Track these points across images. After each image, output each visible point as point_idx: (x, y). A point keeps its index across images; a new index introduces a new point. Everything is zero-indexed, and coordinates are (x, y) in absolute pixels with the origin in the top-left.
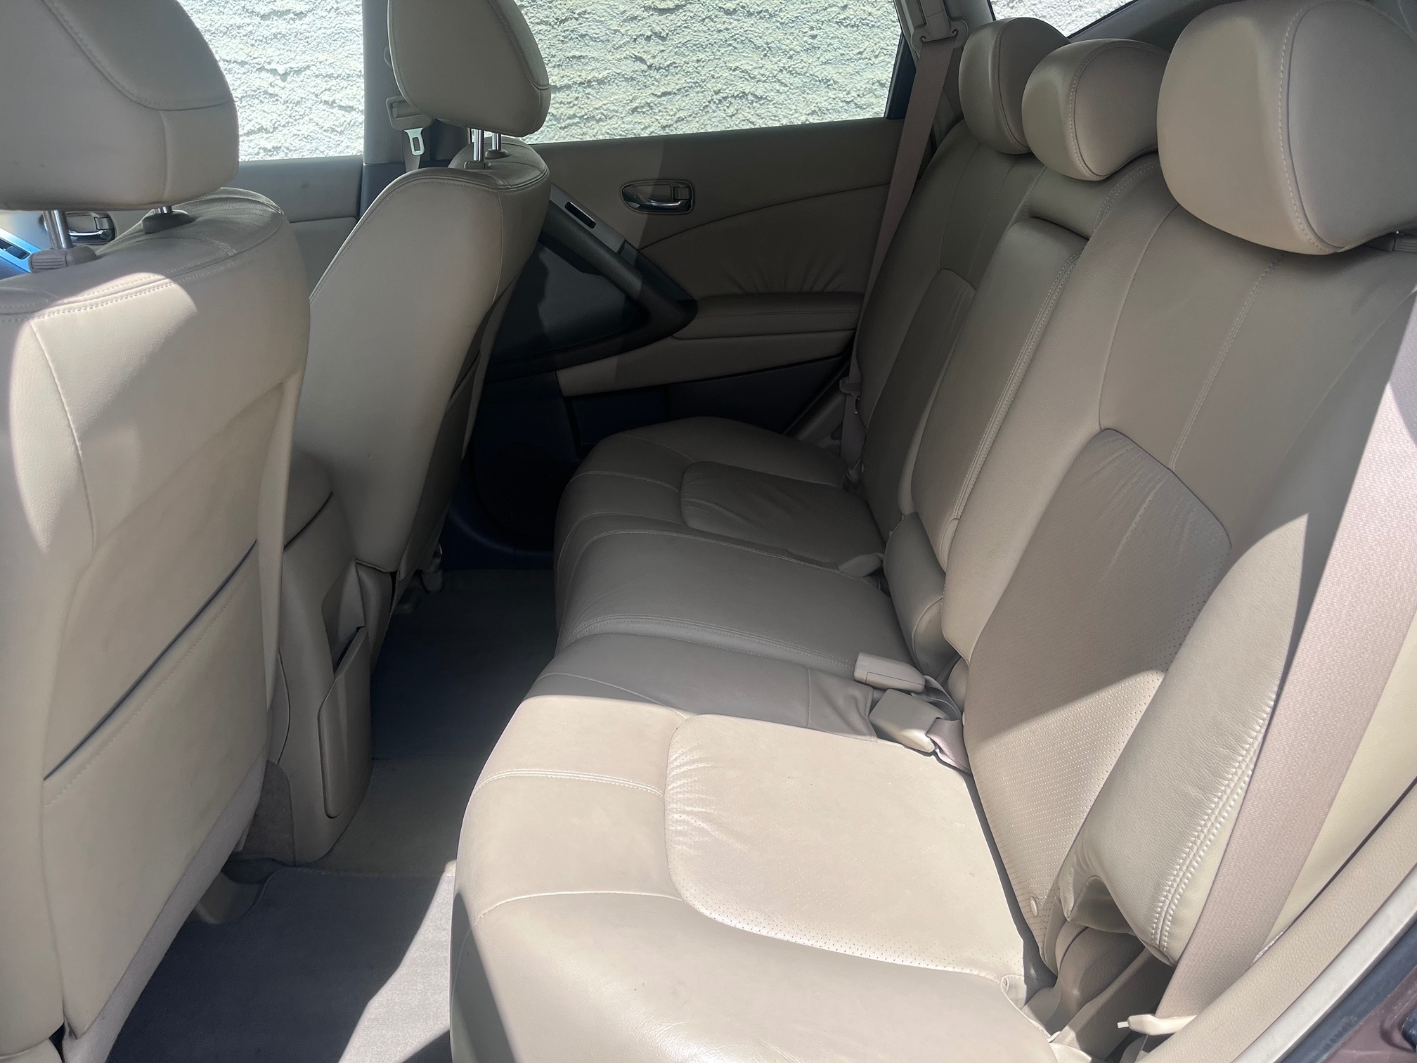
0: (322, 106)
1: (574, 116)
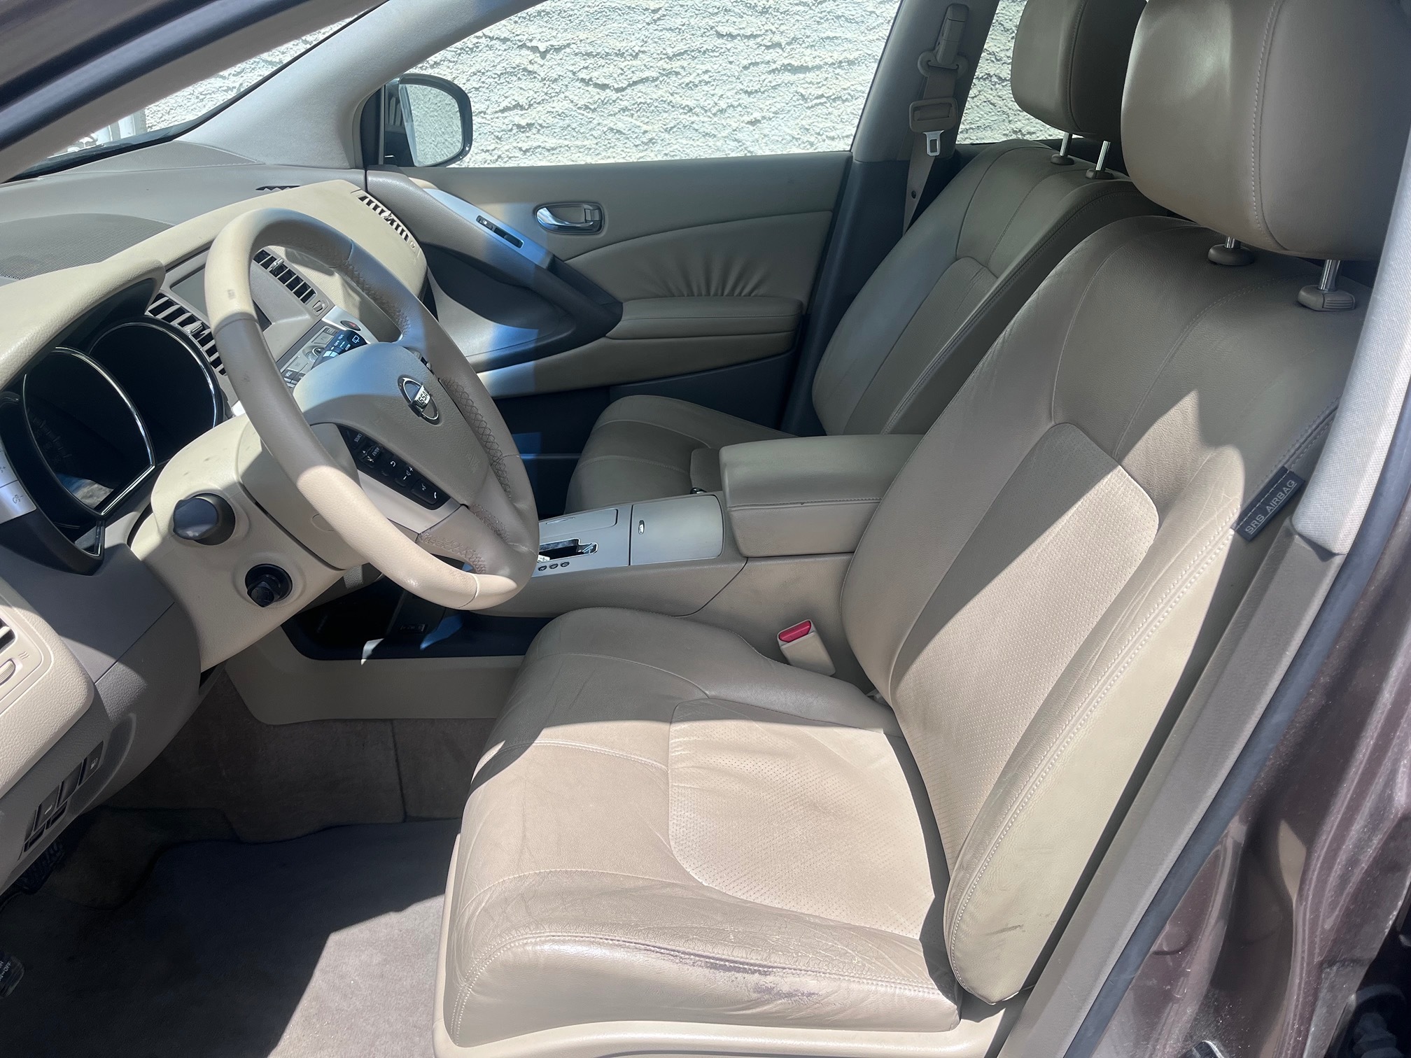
0: (578, 84)
1: (822, 96)
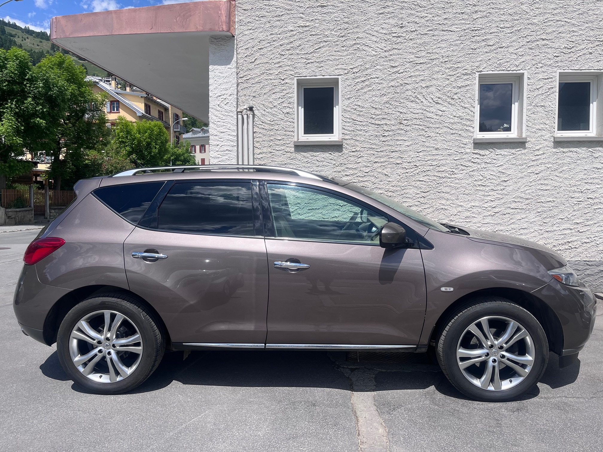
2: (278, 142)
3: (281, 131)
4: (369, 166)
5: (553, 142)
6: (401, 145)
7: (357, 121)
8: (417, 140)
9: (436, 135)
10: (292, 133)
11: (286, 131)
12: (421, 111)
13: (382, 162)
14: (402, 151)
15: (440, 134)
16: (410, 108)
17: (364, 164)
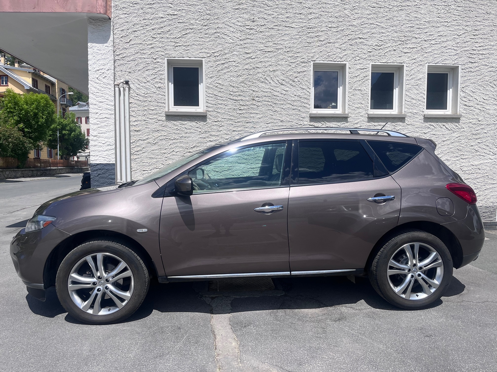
2: (151, 112)
3: (154, 103)
4: (229, 134)
5: (367, 118)
6: (254, 117)
7: (219, 96)
8: (266, 113)
9: (281, 110)
10: (163, 105)
11: (158, 102)
12: (269, 90)
13: (239, 131)
14: (254, 122)
15: (284, 109)
16: (261, 88)
17: (225, 132)
